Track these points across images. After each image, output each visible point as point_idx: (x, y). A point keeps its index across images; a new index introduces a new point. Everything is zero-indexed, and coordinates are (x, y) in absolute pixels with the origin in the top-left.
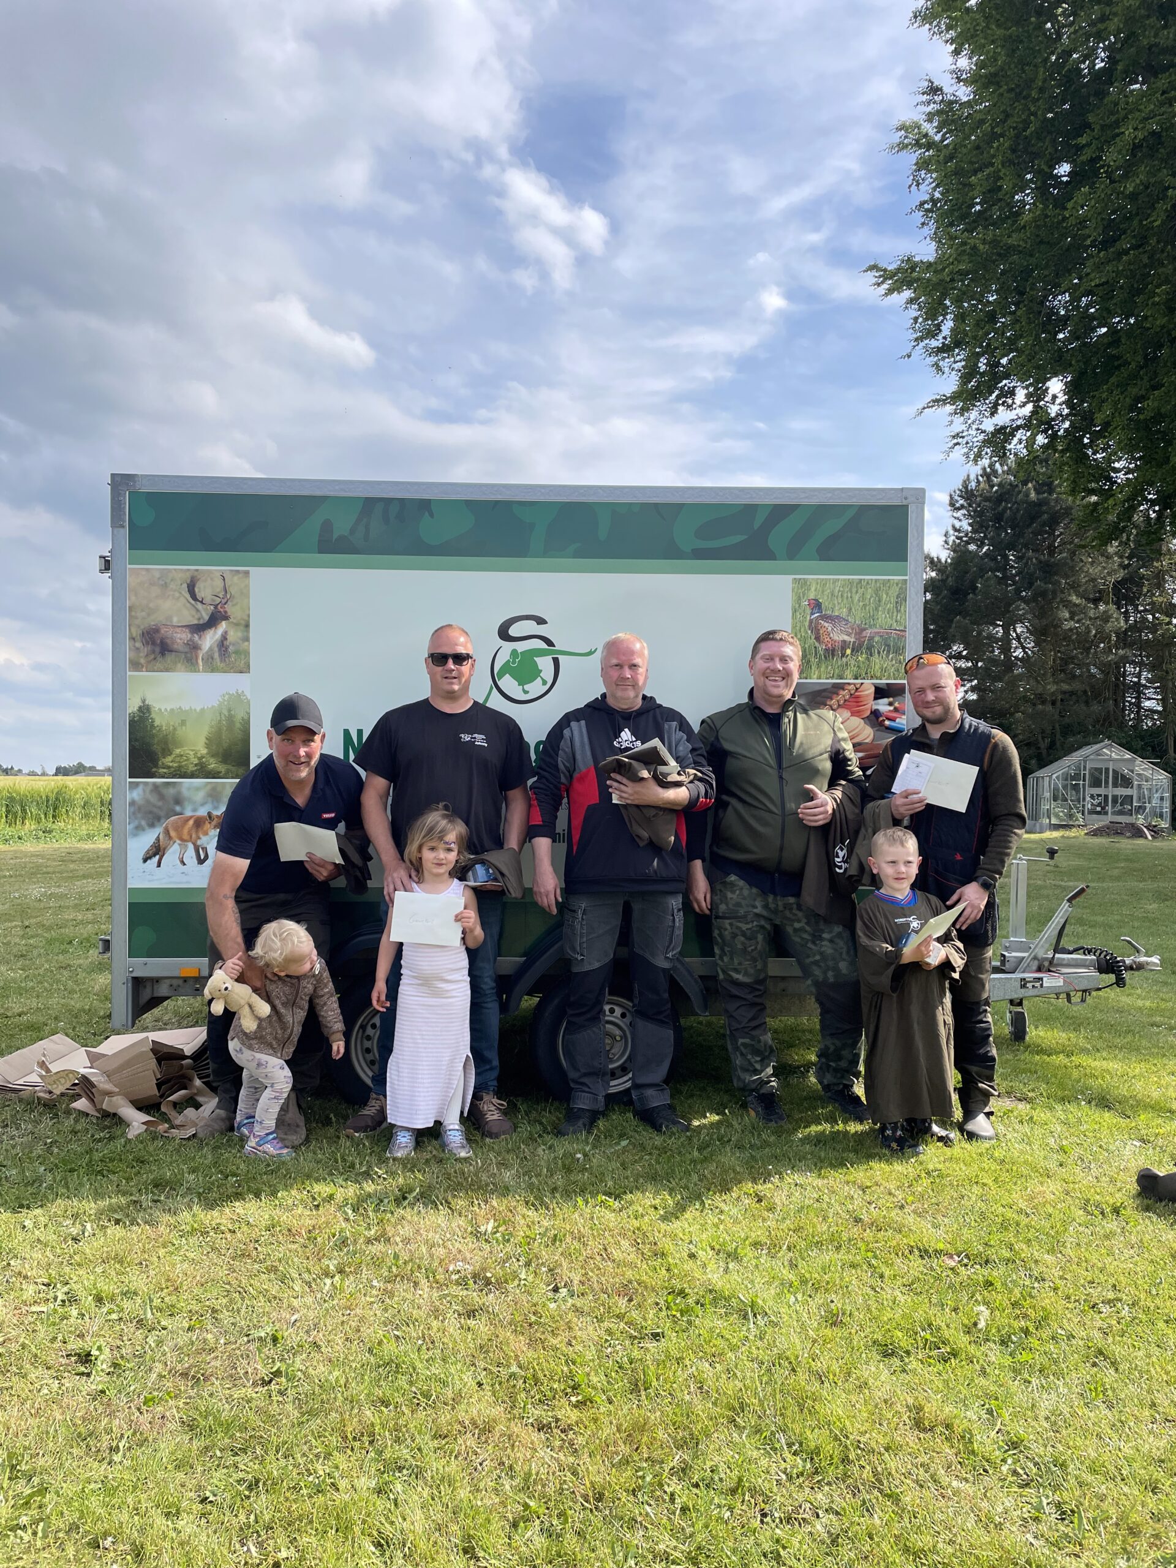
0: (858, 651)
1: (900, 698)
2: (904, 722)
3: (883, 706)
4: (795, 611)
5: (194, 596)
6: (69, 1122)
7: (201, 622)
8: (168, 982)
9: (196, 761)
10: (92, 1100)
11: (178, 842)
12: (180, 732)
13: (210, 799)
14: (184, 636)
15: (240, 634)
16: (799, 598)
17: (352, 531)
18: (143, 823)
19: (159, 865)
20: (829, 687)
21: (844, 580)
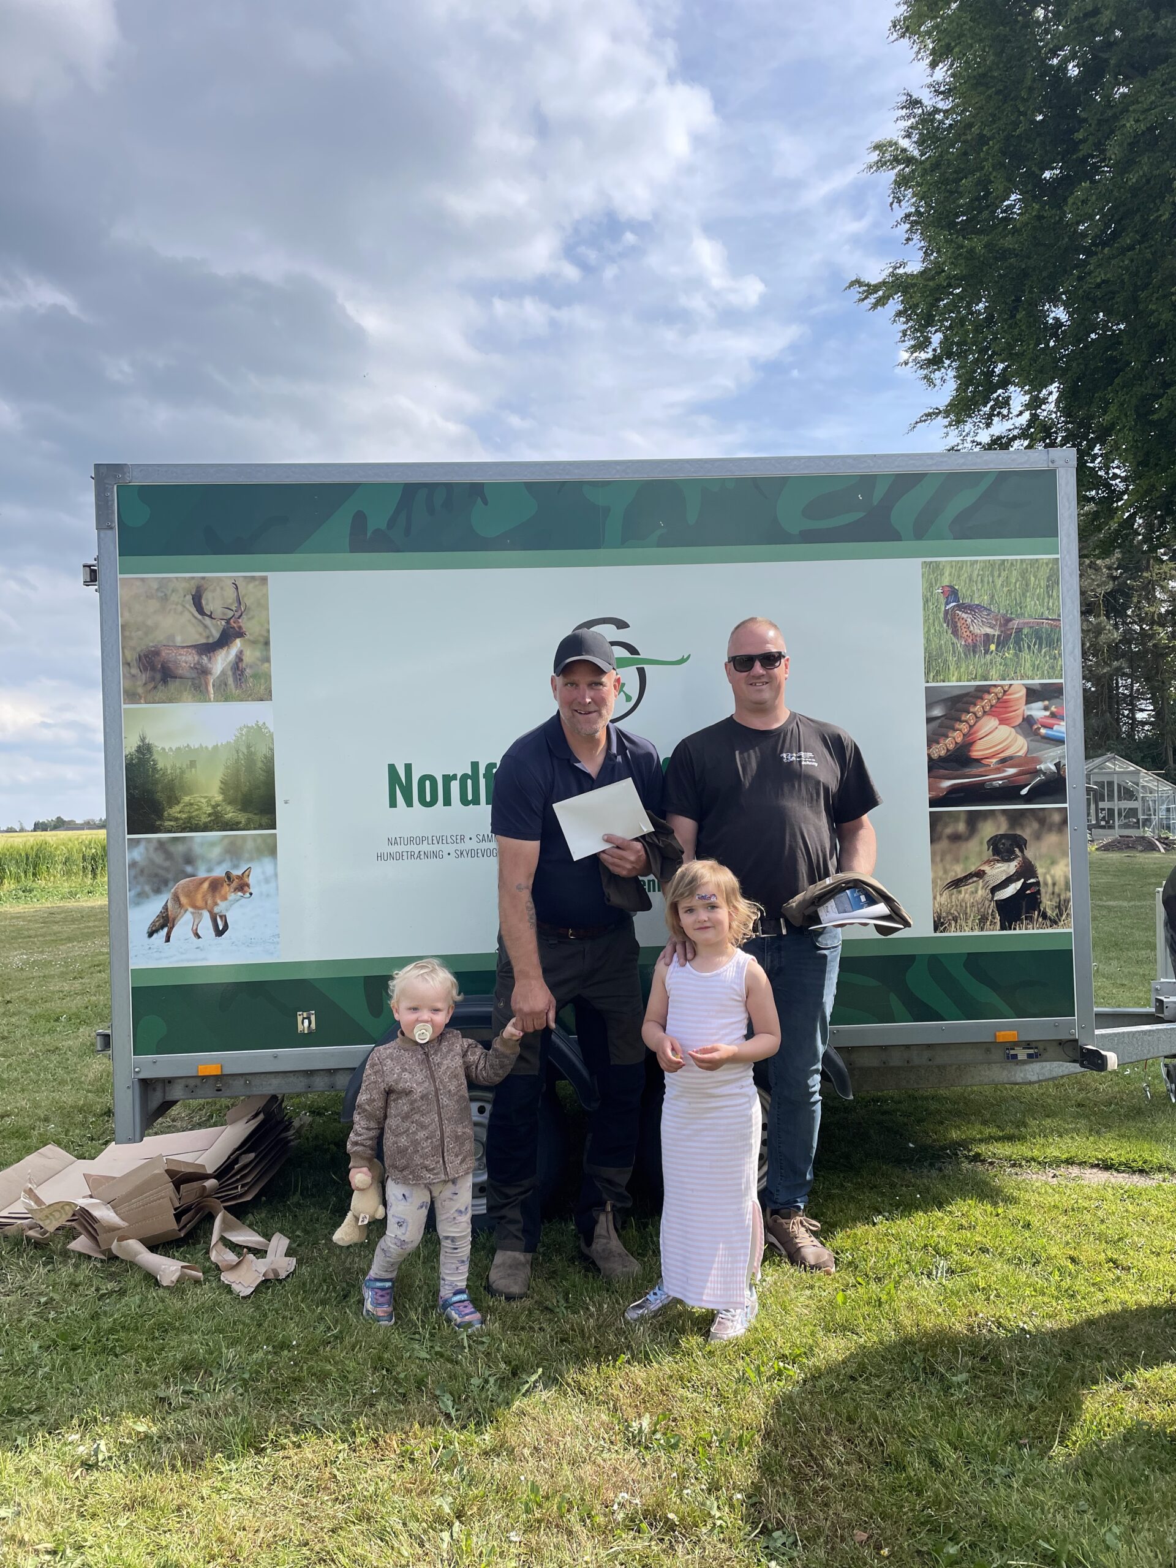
0: (1004, 646)
1: (1057, 701)
2: (1064, 729)
3: (1037, 711)
4: (926, 601)
5: (201, 611)
6: (66, 1272)
7: (211, 641)
8: (183, 1082)
9: (210, 810)
10: (94, 1238)
11: (190, 909)
12: (189, 776)
13: (228, 857)
14: (190, 658)
15: (258, 654)
16: (931, 585)
17: (392, 523)
18: (147, 888)
19: (168, 940)
20: (972, 690)
21: (984, 562)
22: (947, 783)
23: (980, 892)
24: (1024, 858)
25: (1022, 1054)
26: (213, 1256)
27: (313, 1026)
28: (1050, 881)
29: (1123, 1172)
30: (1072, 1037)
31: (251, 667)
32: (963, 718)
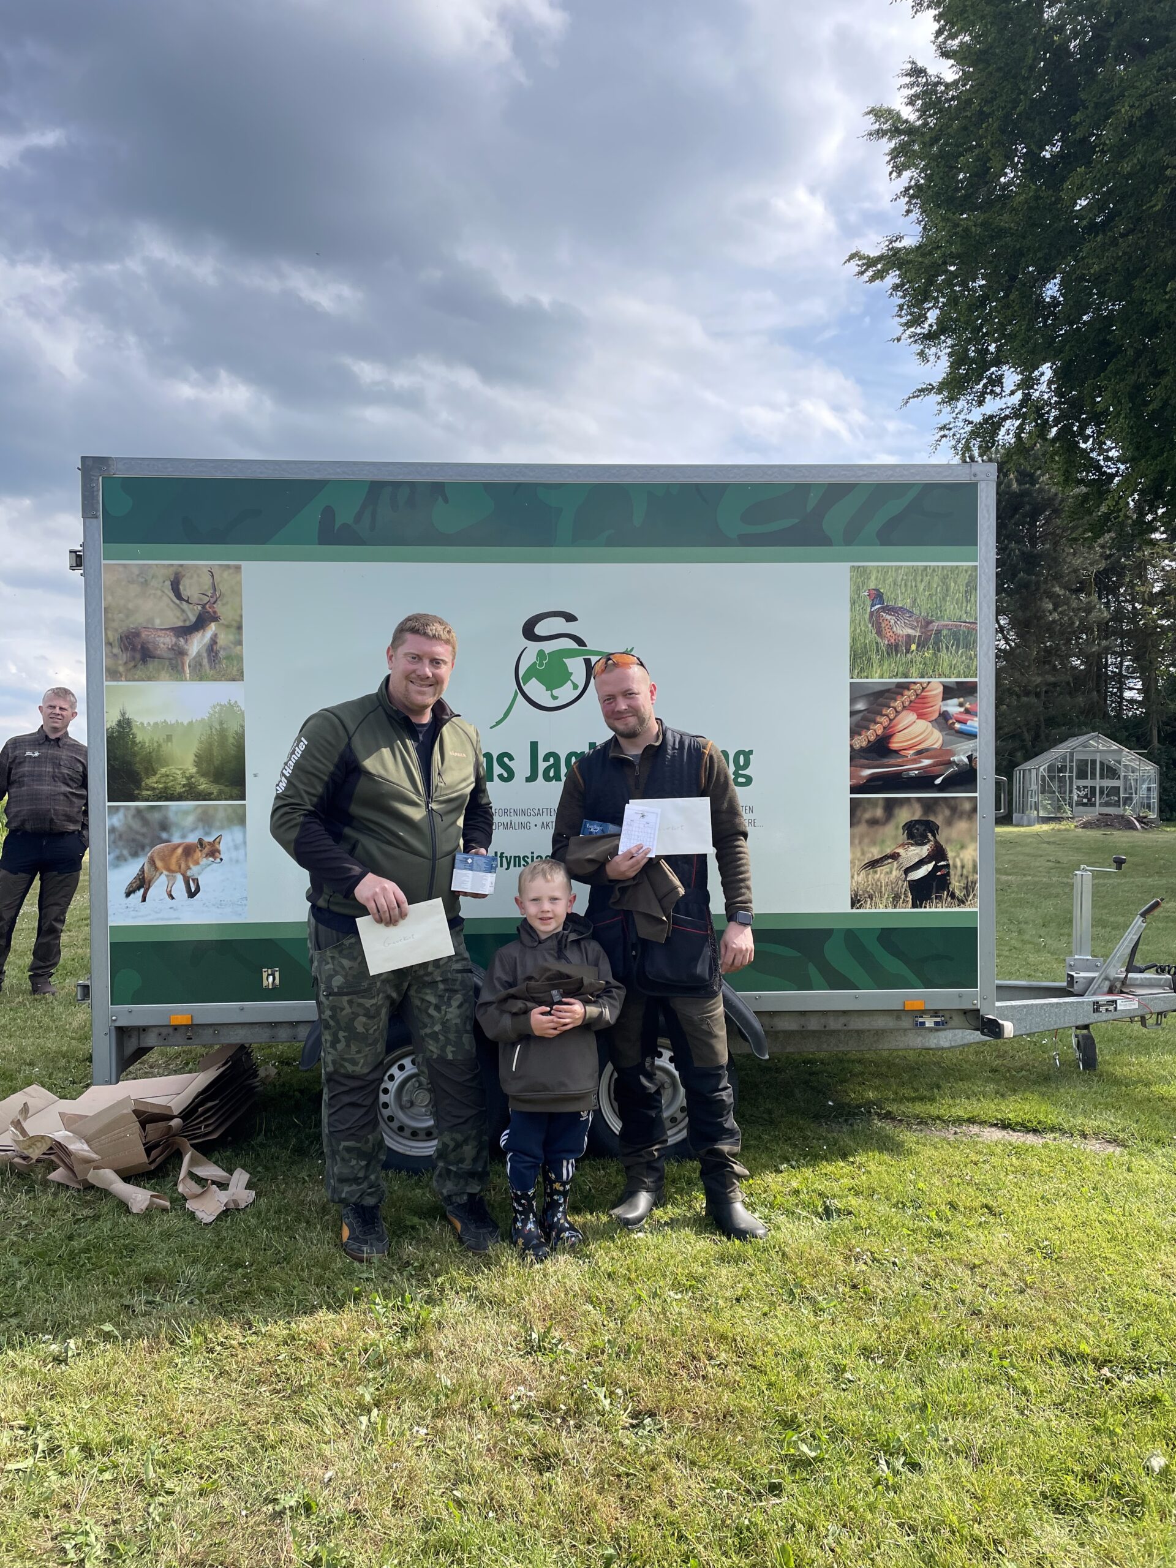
0: (924, 646)
1: (971, 698)
2: (976, 724)
3: (953, 707)
4: (853, 603)
5: (179, 596)
6: (46, 1199)
7: (188, 624)
8: (156, 1031)
9: (184, 782)
10: (70, 1169)
11: (165, 872)
12: (167, 748)
13: (200, 825)
14: (167, 640)
15: (231, 637)
16: (858, 589)
17: (358, 517)
18: (125, 852)
19: (144, 900)
20: (893, 686)
21: (908, 567)
22: (868, 772)
23: (894, 873)
24: (936, 842)
25: (929, 1023)
26: (180, 1188)
27: (277, 981)
28: (959, 864)
29: (1019, 1131)
30: (974, 1007)
31: (224, 649)
32: (884, 712)
